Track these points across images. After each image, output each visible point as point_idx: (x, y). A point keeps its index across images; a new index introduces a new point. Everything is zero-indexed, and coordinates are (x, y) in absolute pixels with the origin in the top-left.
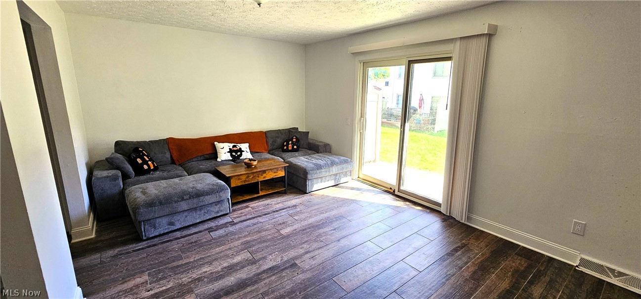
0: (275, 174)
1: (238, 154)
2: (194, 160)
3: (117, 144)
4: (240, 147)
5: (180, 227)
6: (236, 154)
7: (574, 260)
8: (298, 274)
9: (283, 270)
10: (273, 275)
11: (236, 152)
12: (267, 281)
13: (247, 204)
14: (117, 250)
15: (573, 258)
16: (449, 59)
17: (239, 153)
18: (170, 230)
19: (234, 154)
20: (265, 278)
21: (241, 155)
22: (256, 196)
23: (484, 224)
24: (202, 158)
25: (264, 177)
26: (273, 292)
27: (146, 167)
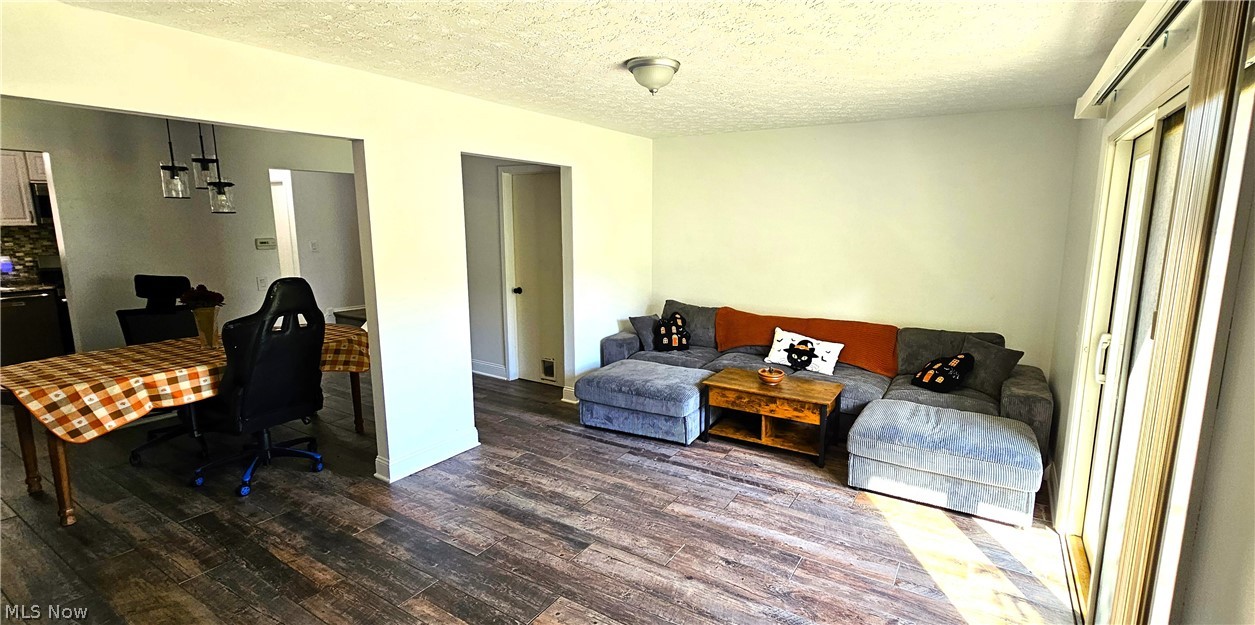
0: (796, 413)
1: (803, 358)
2: (742, 349)
3: (670, 303)
4: (815, 346)
5: (617, 429)
6: (800, 358)
9: (566, 539)
11: (801, 353)
13: (729, 448)
14: (555, 422)
17: (805, 358)
18: (606, 427)
19: (795, 356)
21: (809, 362)
22: (751, 440)
24: (752, 351)
25: (771, 411)
27: (665, 341)
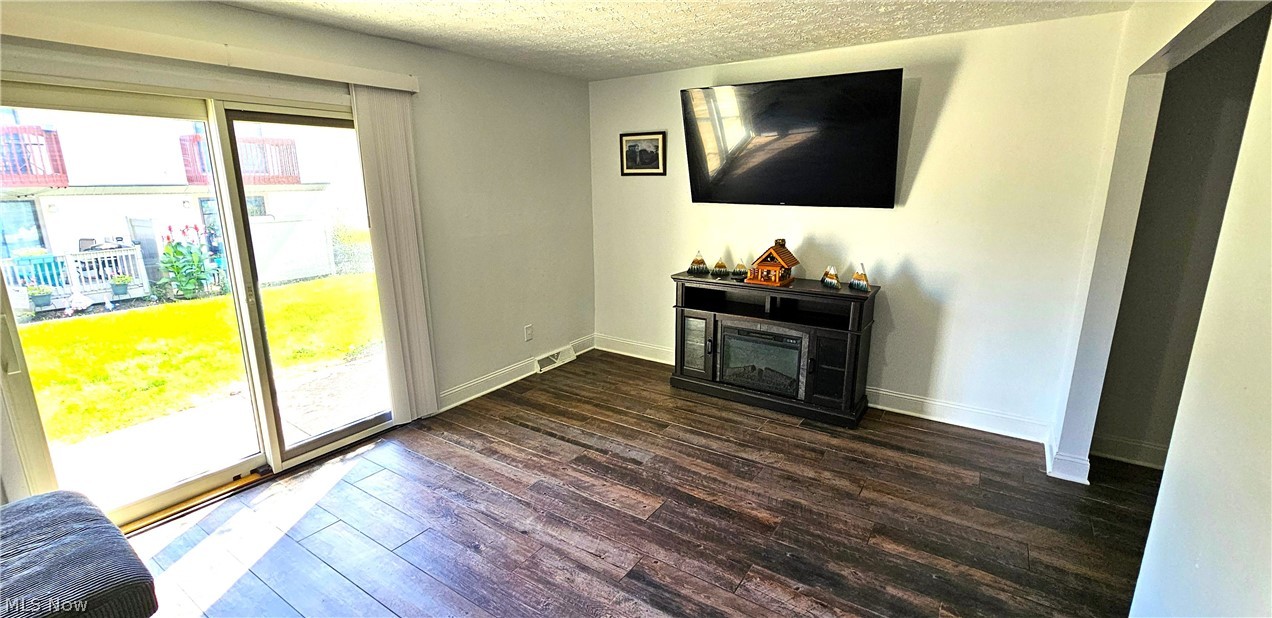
7: (531, 366)
8: (656, 562)
9: (657, 586)
10: (679, 595)
12: (701, 599)
15: (530, 367)
16: (349, 124)
20: (695, 604)
23: (459, 395)
26: (718, 578)
